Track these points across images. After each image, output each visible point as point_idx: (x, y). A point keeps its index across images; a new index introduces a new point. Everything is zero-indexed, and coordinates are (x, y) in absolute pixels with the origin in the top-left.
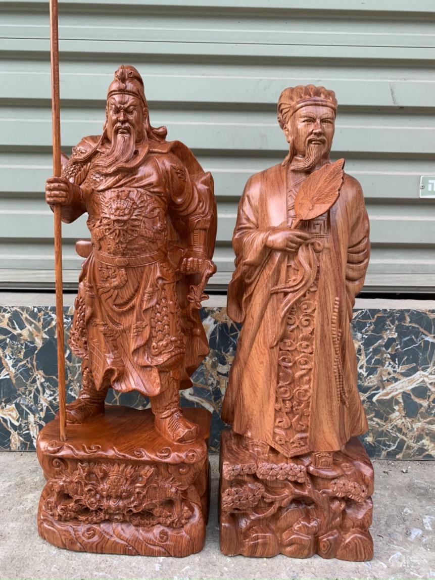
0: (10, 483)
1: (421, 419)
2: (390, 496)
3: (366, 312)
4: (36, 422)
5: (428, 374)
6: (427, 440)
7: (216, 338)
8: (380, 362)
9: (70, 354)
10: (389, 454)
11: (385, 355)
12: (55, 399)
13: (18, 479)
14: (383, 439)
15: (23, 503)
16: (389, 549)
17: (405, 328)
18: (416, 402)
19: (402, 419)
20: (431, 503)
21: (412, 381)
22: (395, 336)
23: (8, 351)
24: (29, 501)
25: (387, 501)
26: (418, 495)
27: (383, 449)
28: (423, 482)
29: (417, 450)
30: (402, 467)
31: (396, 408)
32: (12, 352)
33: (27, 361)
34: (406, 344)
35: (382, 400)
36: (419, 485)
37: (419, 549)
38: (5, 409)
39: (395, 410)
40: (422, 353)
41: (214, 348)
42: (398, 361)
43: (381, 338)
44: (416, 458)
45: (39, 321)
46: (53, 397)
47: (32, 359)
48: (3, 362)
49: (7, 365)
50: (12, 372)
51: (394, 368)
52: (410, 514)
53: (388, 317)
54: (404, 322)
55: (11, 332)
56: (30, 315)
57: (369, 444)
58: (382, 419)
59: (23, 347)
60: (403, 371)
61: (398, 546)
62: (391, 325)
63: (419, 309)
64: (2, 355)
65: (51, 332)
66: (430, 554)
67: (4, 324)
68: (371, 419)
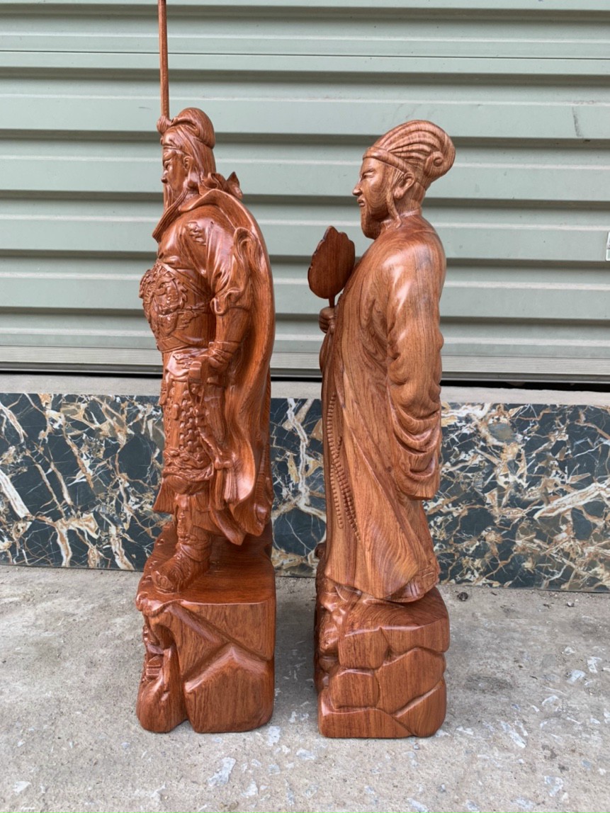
0: (92, 606)
1: (594, 542)
2: (549, 633)
3: (530, 407)
4: (118, 535)
5: (605, 487)
6: (601, 568)
8: (545, 471)
9: (160, 454)
10: (552, 583)
11: (551, 462)
12: (141, 508)
13: (102, 601)
14: (545, 565)
15: (112, 628)
16: (544, 692)
17: (578, 428)
18: (589, 521)
19: (570, 541)
20: (599, 642)
21: (585, 495)
22: (566, 438)
23: (84, 450)
24: (118, 626)
25: (545, 638)
26: (584, 633)
27: (545, 578)
28: (592, 618)
29: (588, 580)
30: (567, 600)
31: (564, 527)
32: (89, 450)
33: (108, 462)
34: (579, 449)
35: (546, 517)
36: (586, 621)
37: (579, 693)
38: (81, 518)
39: (561, 530)
40: (600, 461)
42: (568, 470)
43: (547, 440)
44: (587, 589)
45: (122, 412)
46: (139, 506)
47: (113, 459)
48: (79, 462)
49: (84, 466)
50: (89, 474)
51: (563, 478)
52: (572, 655)
53: (557, 415)
54: (578, 422)
55: (88, 427)
56: (111, 406)
57: (528, 571)
58: (544, 540)
59: (103, 445)
60: (573, 483)
61: (554, 688)
62: (561, 425)
63: (598, 404)
64: (76, 453)
65: (137, 427)
66: (592, 699)
67: (79, 417)
68: (531, 541)
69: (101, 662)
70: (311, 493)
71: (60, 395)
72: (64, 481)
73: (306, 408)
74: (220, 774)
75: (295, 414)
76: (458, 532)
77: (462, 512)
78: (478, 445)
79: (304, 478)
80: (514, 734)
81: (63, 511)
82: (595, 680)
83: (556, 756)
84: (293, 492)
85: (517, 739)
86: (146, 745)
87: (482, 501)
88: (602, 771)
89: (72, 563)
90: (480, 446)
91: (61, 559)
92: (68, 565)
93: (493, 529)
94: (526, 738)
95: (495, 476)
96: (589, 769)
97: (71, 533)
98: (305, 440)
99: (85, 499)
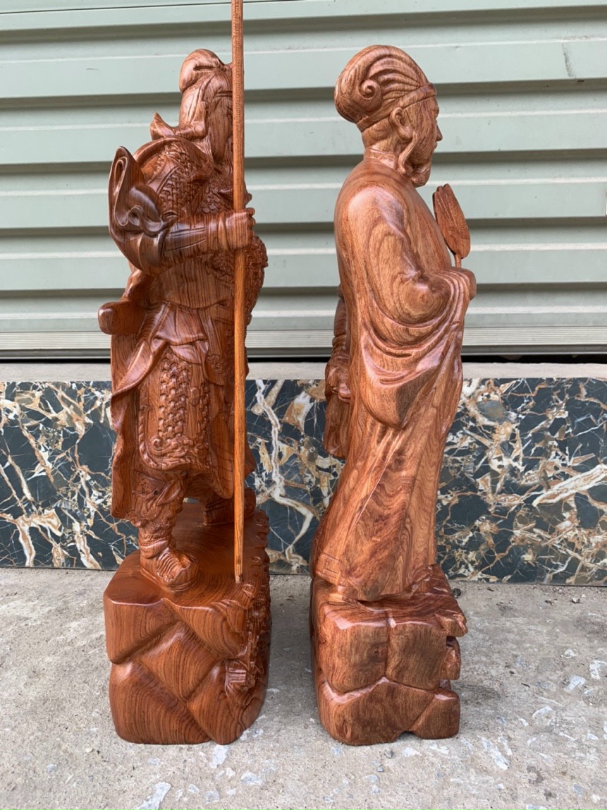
0: (50, 608)
1: (601, 531)
2: (549, 633)
3: (523, 382)
4: (82, 532)
7: (313, 420)
8: (544, 452)
10: (556, 577)
11: (550, 443)
12: (105, 502)
13: (60, 603)
14: (547, 557)
15: (64, 633)
16: (537, 703)
17: (579, 404)
18: (595, 507)
19: (574, 531)
20: (605, 643)
21: (590, 477)
22: (565, 415)
23: (42, 441)
24: (72, 631)
25: (543, 639)
26: (589, 633)
27: (547, 571)
28: (600, 616)
29: (596, 573)
30: (573, 596)
31: (567, 515)
32: (47, 441)
33: (67, 453)
34: (581, 427)
35: (545, 504)
36: (593, 620)
37: (577, 704)
38: (42, 515)
39: (564, 518)
40: (604, 439)
41: (311, 435)
42: (569, 451)
43: (545, 418)
44: (595, 583)
45: (79, 400)
46: (102, 500)
47: (73, 451)
48: (37, 455)
49: (42, 459)
50: (48, 467)
51: (564, 460)
52: (573, 658)
53: (555, 389)
54: (579, 396)
55: (44, 416)
56: (67, 393)
57: (528, 564)
58: (545, 530)
59: (61, 435)
60: (576, 465)
61: (549, 698)
62: (559, 400)
63: (600, 376)
64: (34, 445)
65: (95, 415)
66: (592, 711)
67: (35, 406)
68: (530, 531)
69: (43, 672)
70: (285, 482)
71: (14, 383)
72: (23, 475)
73: (276, 390)
74: (150, 802)
75: (265, 397)
76: (448, 522)
77: (452, 500)
78: (466, 426)
79: (278, 466)
80: (496, 753)
81: (23, 507)
82: (596, 688)
83: (543, 779)
84: (266, 482)
85: (498, 760)
86: (74, 767)
87: (474, 488)
88: (596, 798)
89: (36, 562)
90: (469, 427)
91: (24, 558)
92: (32, 565)
93: (487, 518)
94: (510, 758)
95: (487, 459)
96: (580, 796)
97: (33, 531)
98: (277, 425)
99: (46, 494)
